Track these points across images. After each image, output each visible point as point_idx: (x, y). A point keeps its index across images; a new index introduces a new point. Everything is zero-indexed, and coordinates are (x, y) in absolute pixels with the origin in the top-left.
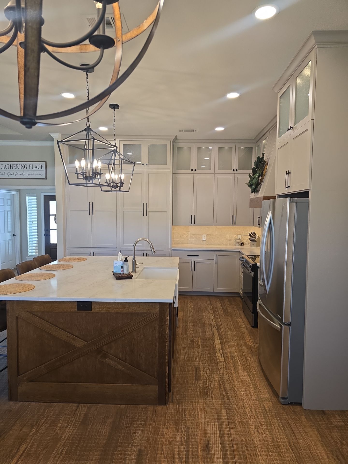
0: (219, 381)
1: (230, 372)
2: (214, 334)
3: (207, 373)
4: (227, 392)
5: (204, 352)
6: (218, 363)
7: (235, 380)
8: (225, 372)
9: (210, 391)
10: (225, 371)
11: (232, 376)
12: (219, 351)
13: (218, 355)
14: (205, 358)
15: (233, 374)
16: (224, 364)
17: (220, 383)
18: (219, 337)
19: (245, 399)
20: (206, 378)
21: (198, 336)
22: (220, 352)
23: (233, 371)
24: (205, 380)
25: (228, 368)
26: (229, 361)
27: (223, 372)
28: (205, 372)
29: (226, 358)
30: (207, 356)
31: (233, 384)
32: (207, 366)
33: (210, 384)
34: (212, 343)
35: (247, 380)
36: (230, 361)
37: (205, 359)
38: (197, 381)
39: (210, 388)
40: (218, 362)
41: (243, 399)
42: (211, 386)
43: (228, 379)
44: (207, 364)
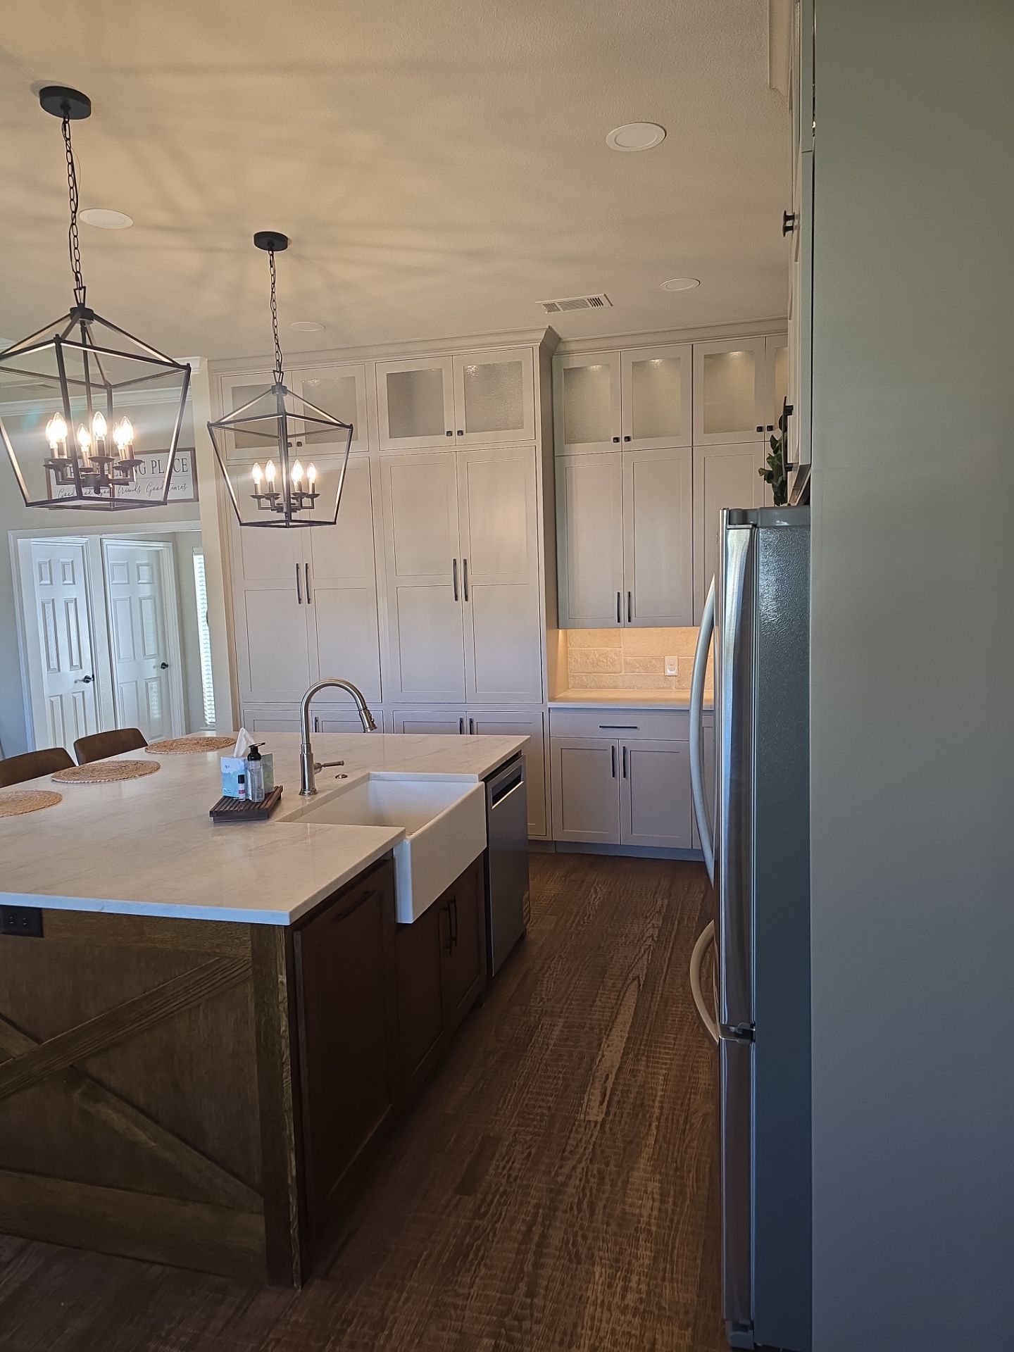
0: (538, 1206)
1: (599, 1170)
2: (622, 1007)
3: (511, 1167)
4: (541, 1260)
5: (549, 1077)
6: (574, 1128)
7: (600, 1209)
8: (579, 1170)
9: (483, 1248)
10: (583, 1164)
11: (598, 1190)
12: (604, 1079)
13: (593, 1094)
14: (541, 1103)
15: (607, 1180)
16: (592, 1135)
17: (536, 1214)
18: (633, 1019)
19: (595, 1304)
20: (499, 1188)
21: (561, 1012)
22: (605, 1082)
23: (612, 1168)
24: (490, 1197)
25: (603, 1152)
26: (620, 1122)
27: (574, 1168)
28: (508, 1162)
29: (613, 1110)
30: (551, 1095)
31: (582, 1227)
32: (528, 1138)
33: (501, 1214)
34: (595, 1043)
35: (645, 1212)
36: (623, 1123)
37: (534, 1108)
38: (458, 1197)
39: (489, 1233)
40: (577, 1123)
41: (589, 1297)
42: (498, 1225)
43: (576, 1200)
44: (535, 1127)
